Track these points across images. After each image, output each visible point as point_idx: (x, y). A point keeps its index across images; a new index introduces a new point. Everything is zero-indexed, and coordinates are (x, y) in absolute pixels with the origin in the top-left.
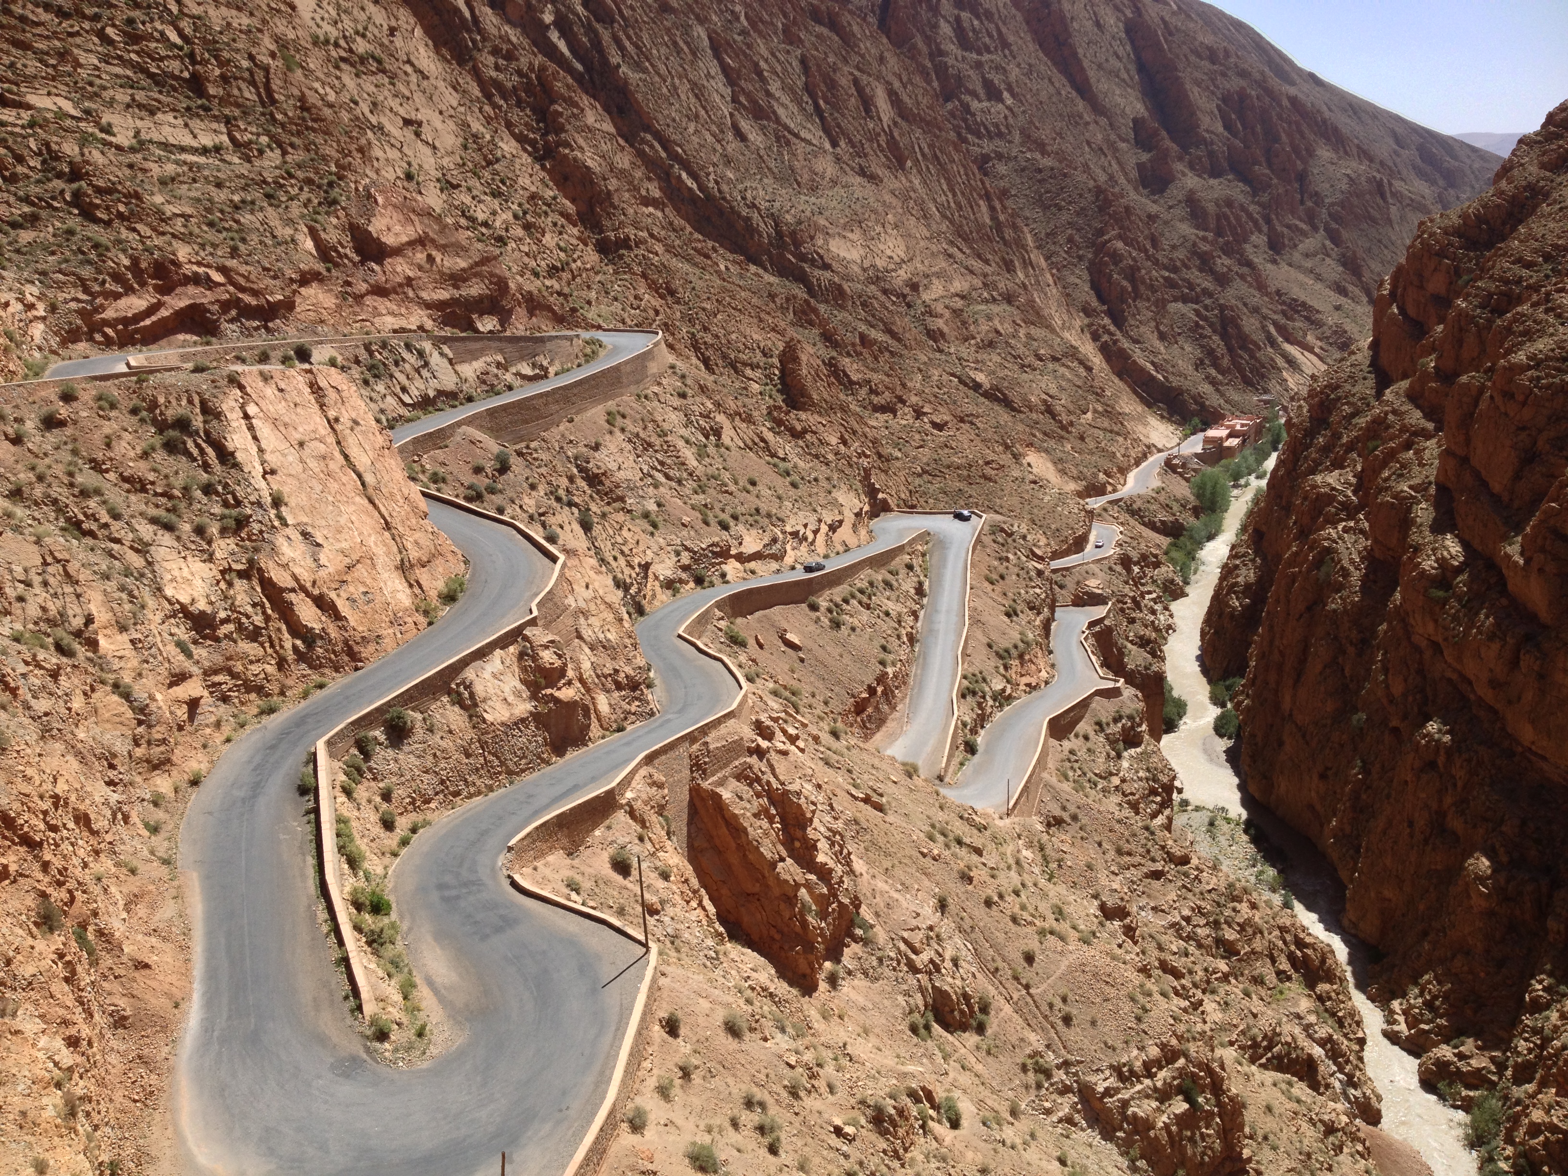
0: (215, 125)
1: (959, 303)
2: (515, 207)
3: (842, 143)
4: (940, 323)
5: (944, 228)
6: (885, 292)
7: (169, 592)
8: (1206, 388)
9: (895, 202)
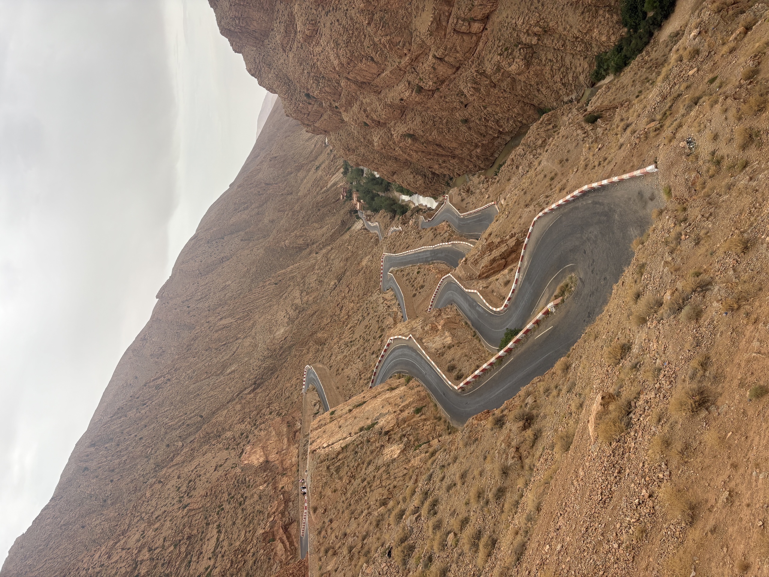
0: (210, 529)
1: (305, 293)
2: (253, 429)
3: (239, 336)
4: (311, 298)
5: (274, 300)
6: (297, 318)
7: (396, 456)
8: (342, 212)
9: (263, 317)
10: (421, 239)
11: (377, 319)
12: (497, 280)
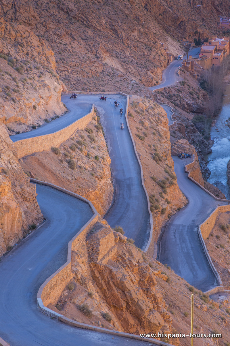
10: (154, 158)
11: (12, 87)
12: (90, 295)
